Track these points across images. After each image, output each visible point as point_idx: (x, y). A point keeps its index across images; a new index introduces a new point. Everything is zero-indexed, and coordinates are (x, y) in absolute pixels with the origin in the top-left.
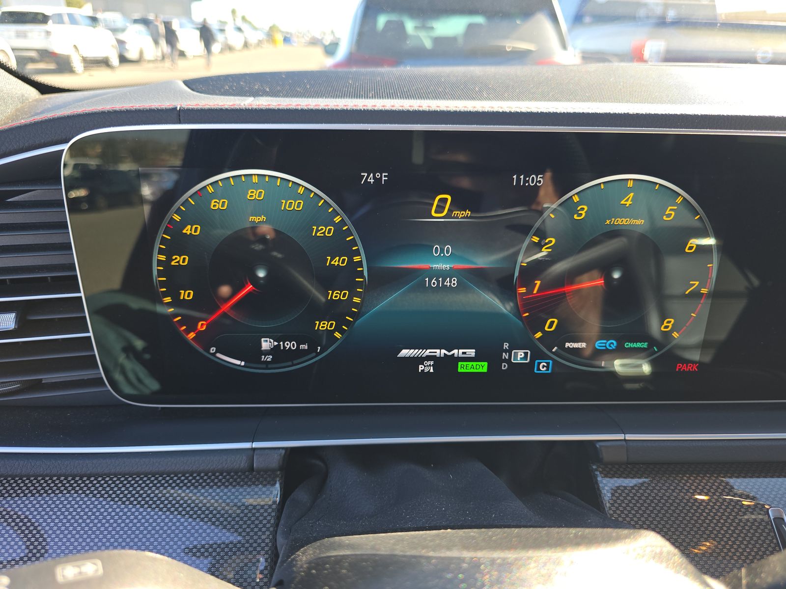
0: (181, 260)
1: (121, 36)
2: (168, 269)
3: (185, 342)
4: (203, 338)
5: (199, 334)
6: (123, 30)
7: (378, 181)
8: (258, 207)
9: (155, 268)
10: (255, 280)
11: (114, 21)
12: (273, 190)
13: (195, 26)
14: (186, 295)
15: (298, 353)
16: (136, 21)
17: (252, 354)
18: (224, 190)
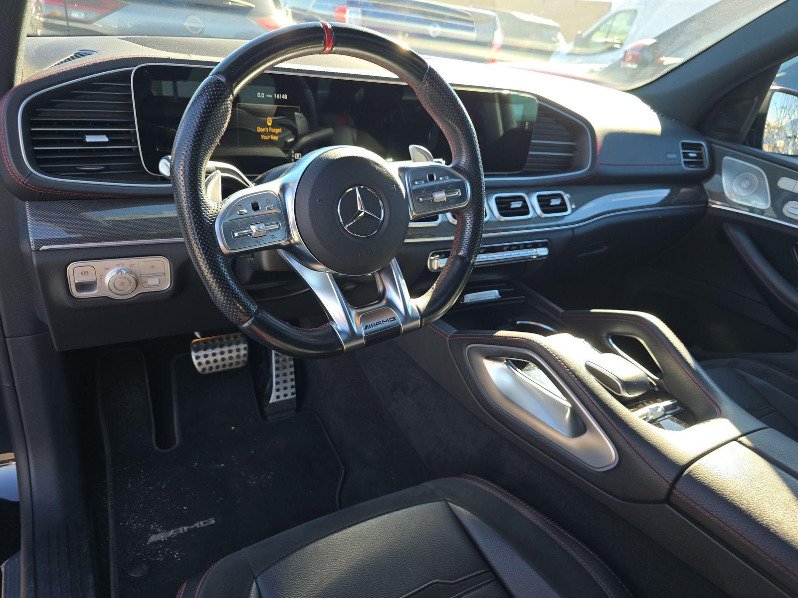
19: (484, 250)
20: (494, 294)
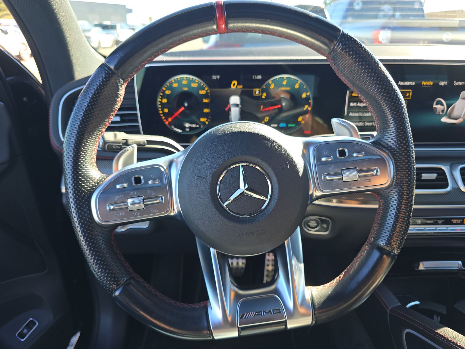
0: (165, 101)
1: (88, 34)
2: (162, 104)
3: (165, 125)
4: (170, 124)
5: (169, 122)
6: (89, 31)
7: (217, 78)
8: (185, 86)
9: (158, 103)
10: (184, 106)
11: (84, 26)
12: (190, 81)
13: (129, 27)
14: (166, 111)
15: (196, 128)
16: (96, 26)
17: (183, 128)
18: (176, 81)
19: (444, 221)
20: (456, 264)
